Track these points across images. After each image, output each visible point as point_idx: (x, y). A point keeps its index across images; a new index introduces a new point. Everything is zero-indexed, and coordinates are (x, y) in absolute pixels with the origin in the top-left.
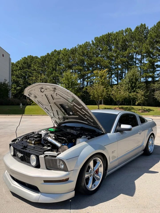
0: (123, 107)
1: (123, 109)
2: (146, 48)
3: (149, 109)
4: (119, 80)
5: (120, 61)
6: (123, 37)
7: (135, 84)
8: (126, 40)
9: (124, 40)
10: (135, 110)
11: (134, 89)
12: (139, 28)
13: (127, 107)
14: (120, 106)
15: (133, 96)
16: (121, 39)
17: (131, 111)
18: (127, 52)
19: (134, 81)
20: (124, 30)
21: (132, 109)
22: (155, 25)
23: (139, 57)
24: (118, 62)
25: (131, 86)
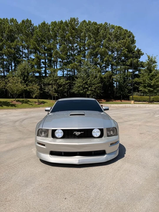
0: (19, 100)
1: (20, 102)
2: (34, 44)
3: (43, 101)
4: (5, 72)
5: (7, 51)
6: (9, 26)
7: (28, 78)
8: (13, 31)
9: (11, 30)
10: (31, 102)
11: (27, 82)
12: (25, 22)
13: (23, 100)
14: (17, 99)
15: (29, 89)
16: (6, 28)
17: (28, 104)
18: (14, 44)
19: (26, 74)
20: (9, 19)
21: (28, 102)
22: (40, 25)
23: (26, 51)
24: (5, 52)
25: (24, 79)
